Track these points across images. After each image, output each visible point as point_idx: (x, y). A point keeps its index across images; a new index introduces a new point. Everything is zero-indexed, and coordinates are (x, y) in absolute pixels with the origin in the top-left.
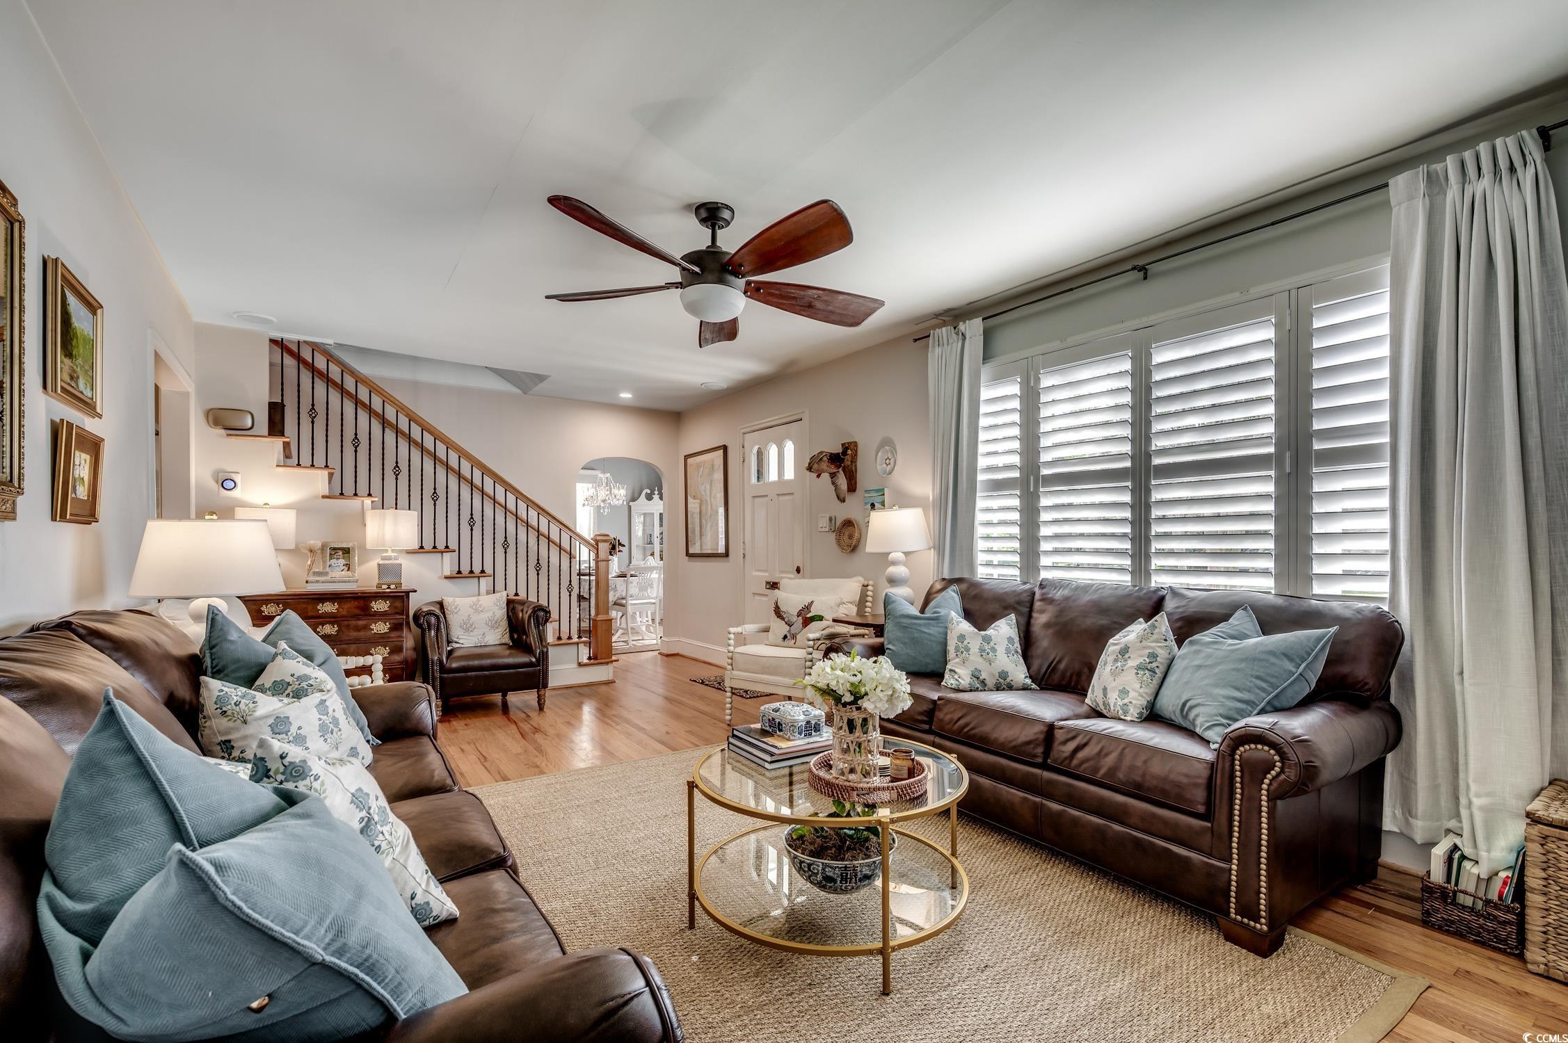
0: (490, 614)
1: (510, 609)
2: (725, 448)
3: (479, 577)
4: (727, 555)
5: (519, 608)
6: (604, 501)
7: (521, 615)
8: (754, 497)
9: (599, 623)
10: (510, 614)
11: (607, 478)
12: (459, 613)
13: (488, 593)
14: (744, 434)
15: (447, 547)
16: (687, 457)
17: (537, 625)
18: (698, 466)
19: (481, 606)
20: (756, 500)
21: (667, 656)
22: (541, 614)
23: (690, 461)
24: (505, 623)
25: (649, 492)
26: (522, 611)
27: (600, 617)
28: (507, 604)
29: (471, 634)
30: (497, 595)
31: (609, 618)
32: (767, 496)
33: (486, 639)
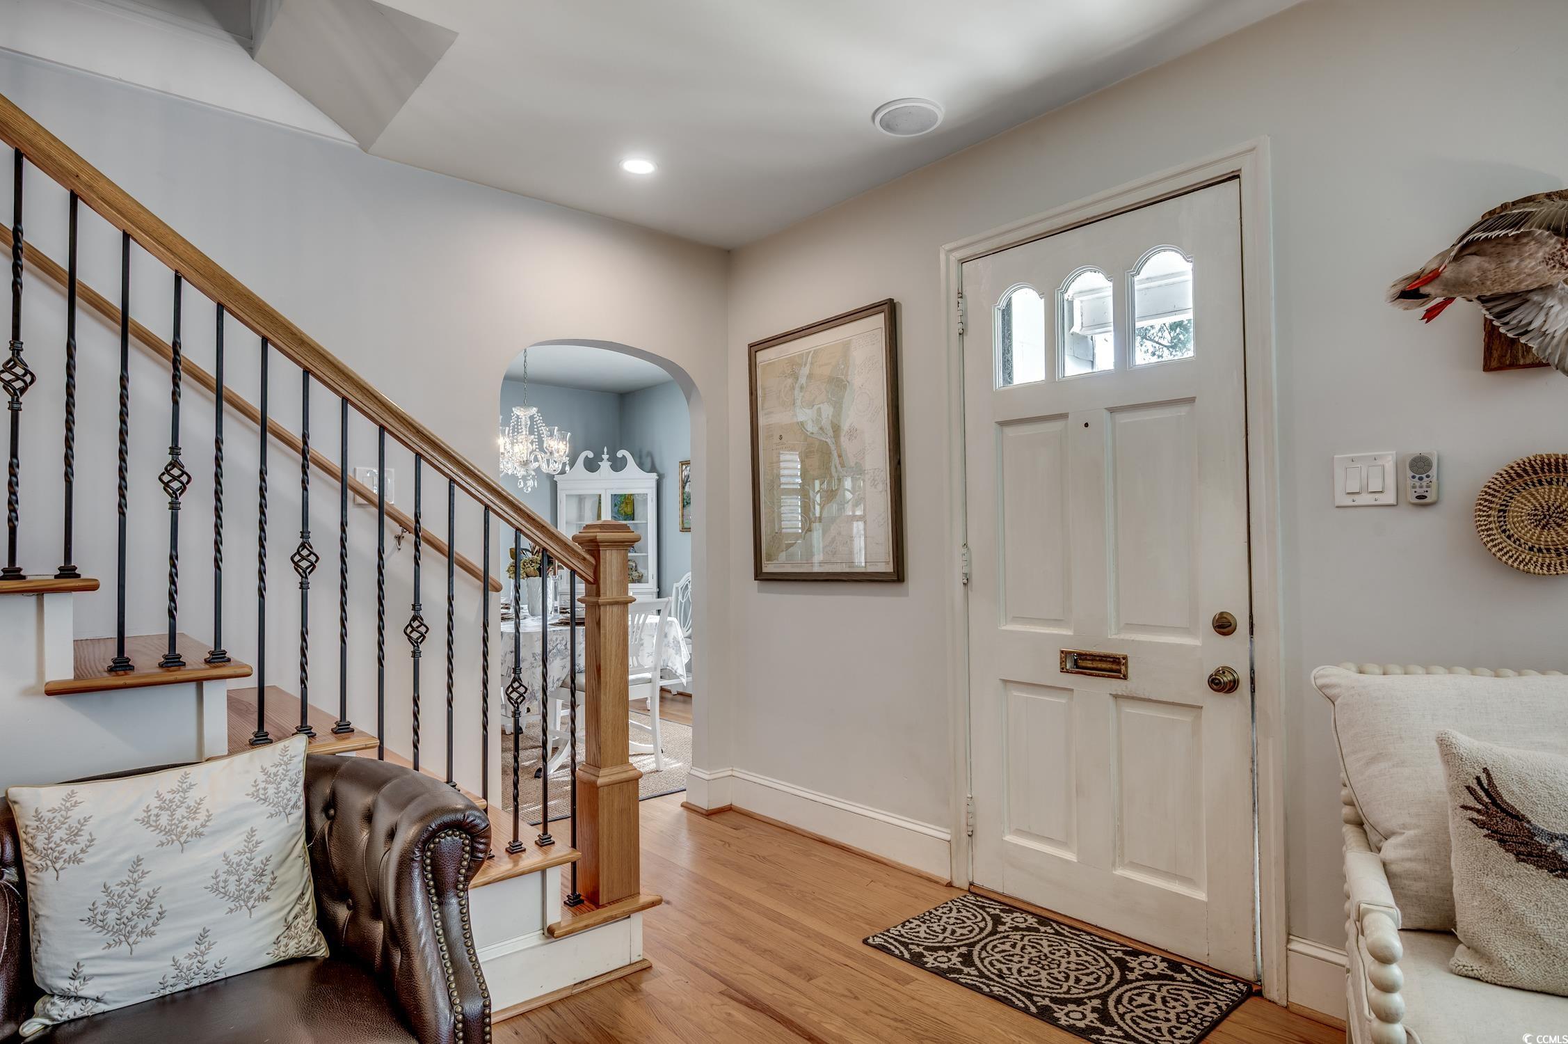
0: (232, 843)
1: (318, 804)
2: (890, 309)
3: (199, 682)
4: (898, 576)
5: (356, 799)
6: (525, 464)
7: (365, 836)
8: (1003, 424)
9: (603, 793)
10: (321, 823)
11: (532, 418)
12: (88, 860)
13: (234, 749)
14: (963, 262)
15: (68, 571)
16: (755, 348)
17: (439, 890)
18: (794, 365)
19: (193, 812)
20: (1010, 432)
21: (710, 814)
22: (449, 842)
23: (762, 356)
24: (297, 873)
25: (591, 455)
26: (369, 817)
27: (605, 777)
28: (308, 787)
29: (145, 945)
30: (267, 755)
31: (631, 774)
32: (1063, 416)
33: (212, 959)
